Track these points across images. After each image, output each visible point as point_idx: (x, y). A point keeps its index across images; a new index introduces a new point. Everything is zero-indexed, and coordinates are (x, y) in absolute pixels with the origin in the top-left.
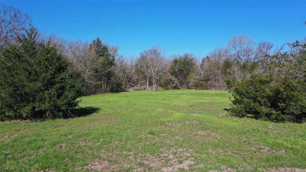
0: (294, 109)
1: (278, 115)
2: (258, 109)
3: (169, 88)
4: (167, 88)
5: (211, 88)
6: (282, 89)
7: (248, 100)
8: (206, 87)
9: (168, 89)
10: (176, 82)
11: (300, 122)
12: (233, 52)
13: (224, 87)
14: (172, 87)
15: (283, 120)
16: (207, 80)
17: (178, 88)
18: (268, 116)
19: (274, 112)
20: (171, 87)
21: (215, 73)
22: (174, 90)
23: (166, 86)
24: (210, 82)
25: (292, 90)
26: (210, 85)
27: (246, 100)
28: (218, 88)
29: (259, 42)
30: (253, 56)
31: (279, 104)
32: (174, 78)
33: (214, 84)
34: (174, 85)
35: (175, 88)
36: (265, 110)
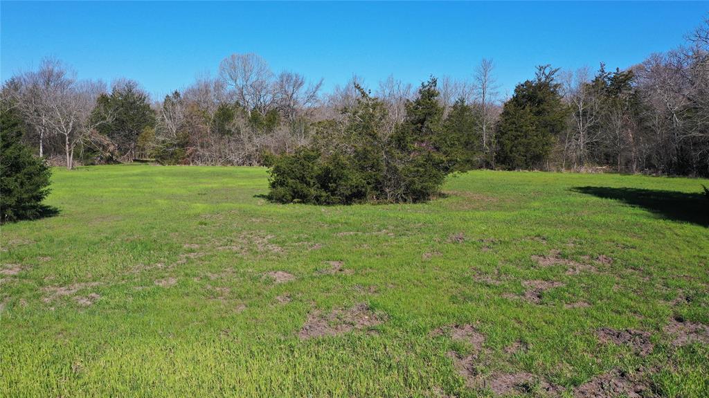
0: (344, 190)
1: (328, 196)
2: (305, 191)
3: (96, 162)
4: (90, 162)
5: (193, 161)
6: (331, 167)
7: (293, 180)
8: (184, 158)
9: (92, 164)
10: (111, 148)
11: (350, 204)
12: (230, 87)
13: (220, 159)
14: (102, 158)
15: (333, 204)
16: (183, 145)
17: (117, 162)
18: (318, 201)
19: (324, 194)
20: (99, 159)
21: (202, 130)
22: (107, 166)
23: (88, 157)
24: (190, 149)
25: (342, 168)
26: (191, 154)
27: (290, 181)
28: (208, 160)
29: (280, 73)
30: (268, 98)
31: (330, 185)
32: (106, 140)
33: (201, 151)
34: (108, 154)
35: (109, 161)
36: (313, 192)
